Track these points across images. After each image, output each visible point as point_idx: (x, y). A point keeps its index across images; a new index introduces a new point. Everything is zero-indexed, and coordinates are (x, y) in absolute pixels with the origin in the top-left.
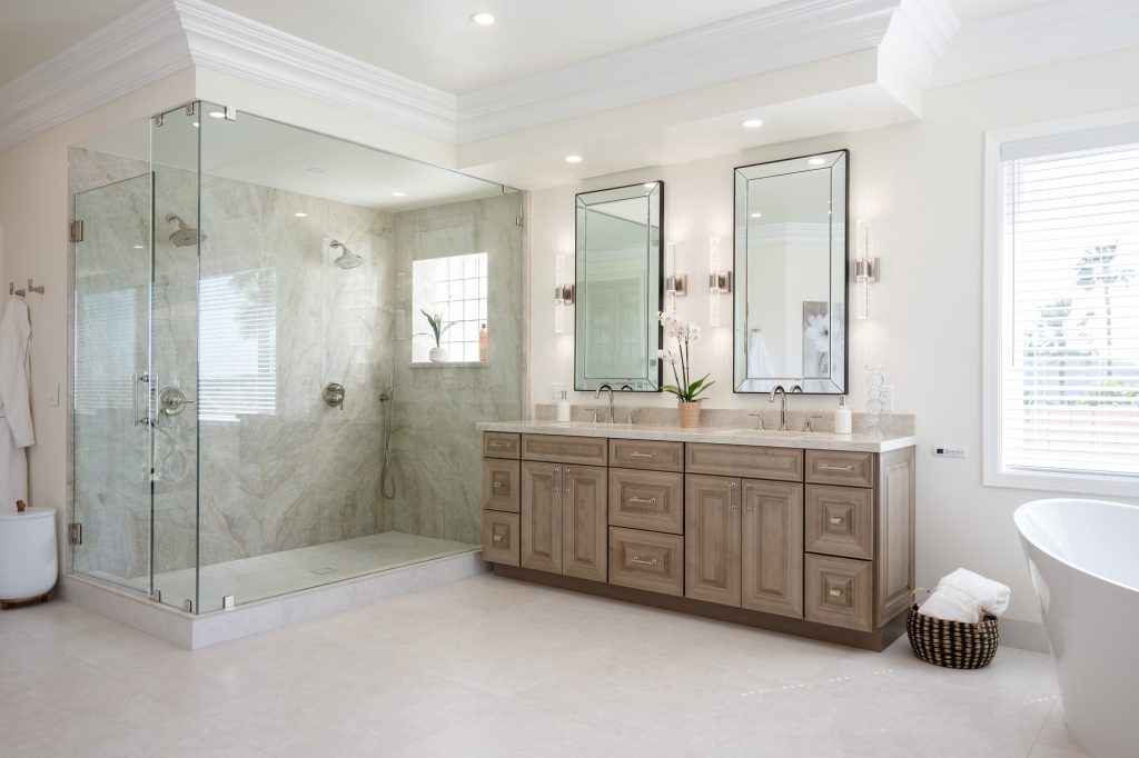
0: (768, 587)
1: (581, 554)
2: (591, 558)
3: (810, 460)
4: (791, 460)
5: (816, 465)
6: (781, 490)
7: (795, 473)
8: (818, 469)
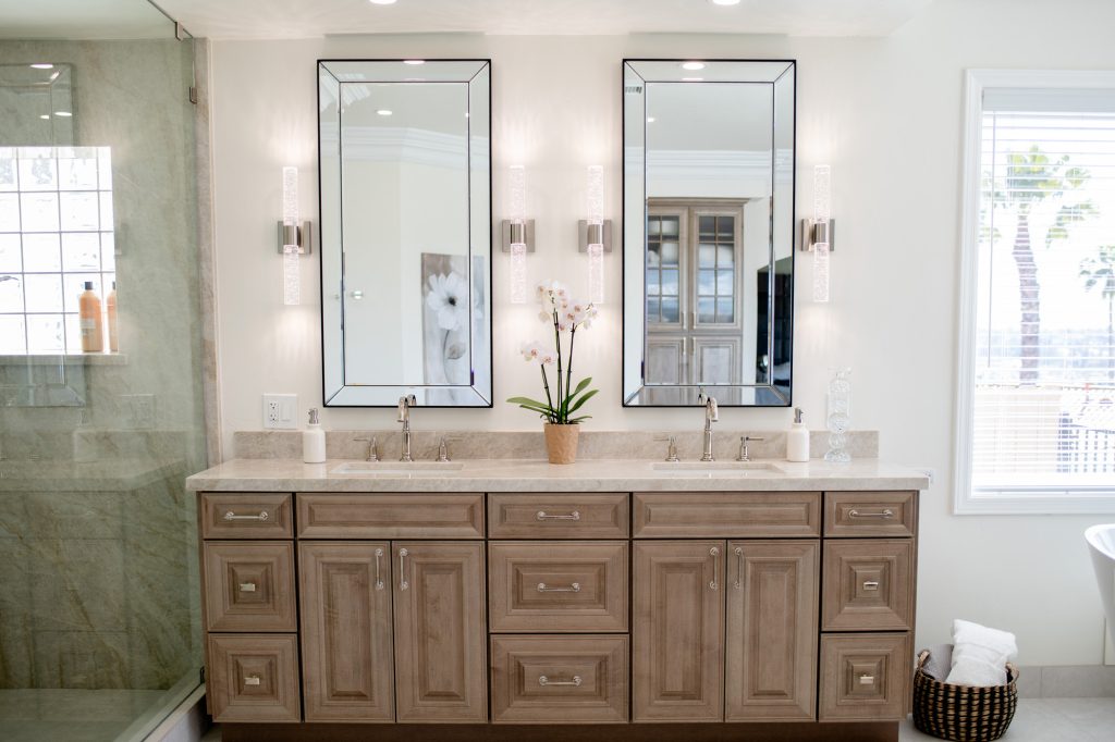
0: (767, 687)
1: (433, 688)
2: (454, 689)
3: (831, 506)
4: (802, 508)
5: (839, 512)
6: (788, 552)
7: (808, 527)
8: (843, 518)
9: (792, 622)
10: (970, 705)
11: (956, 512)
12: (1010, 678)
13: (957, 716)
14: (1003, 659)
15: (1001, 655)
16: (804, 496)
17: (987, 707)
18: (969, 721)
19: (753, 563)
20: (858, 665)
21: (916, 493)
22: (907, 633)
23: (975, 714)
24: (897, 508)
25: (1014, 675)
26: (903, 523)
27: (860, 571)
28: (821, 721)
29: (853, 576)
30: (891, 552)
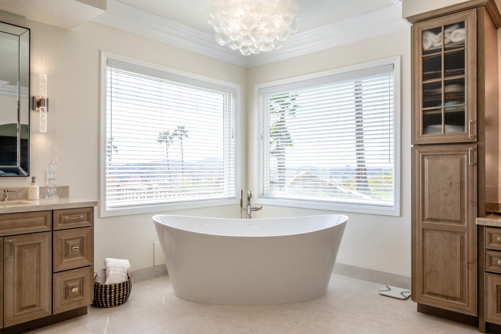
0: (26, 305)
3: (57, 216)
4: (43, 218)
5: (60, 218)
6: (36, 239)
7: (46, 227)
8: (62, 221)
9: (39, 271)
10: (115, 291)
11: (102, 216)
12: (129, 278)
13: (110, 297)
14: (126, 270)
15: (125, 269)
16: (44, 213)
17: (122, 291)
18: (115, 298)
19: (18, 246)
20: (70, 285)
21: (93, 208)
22: (91, 267)
23: (117, 294)
24: (85, 215)
25: (130, 276)
26: (88, 221)
27: (70, 243)
28: (54, 314)
29: (67, 246)
30: (83, 233)
